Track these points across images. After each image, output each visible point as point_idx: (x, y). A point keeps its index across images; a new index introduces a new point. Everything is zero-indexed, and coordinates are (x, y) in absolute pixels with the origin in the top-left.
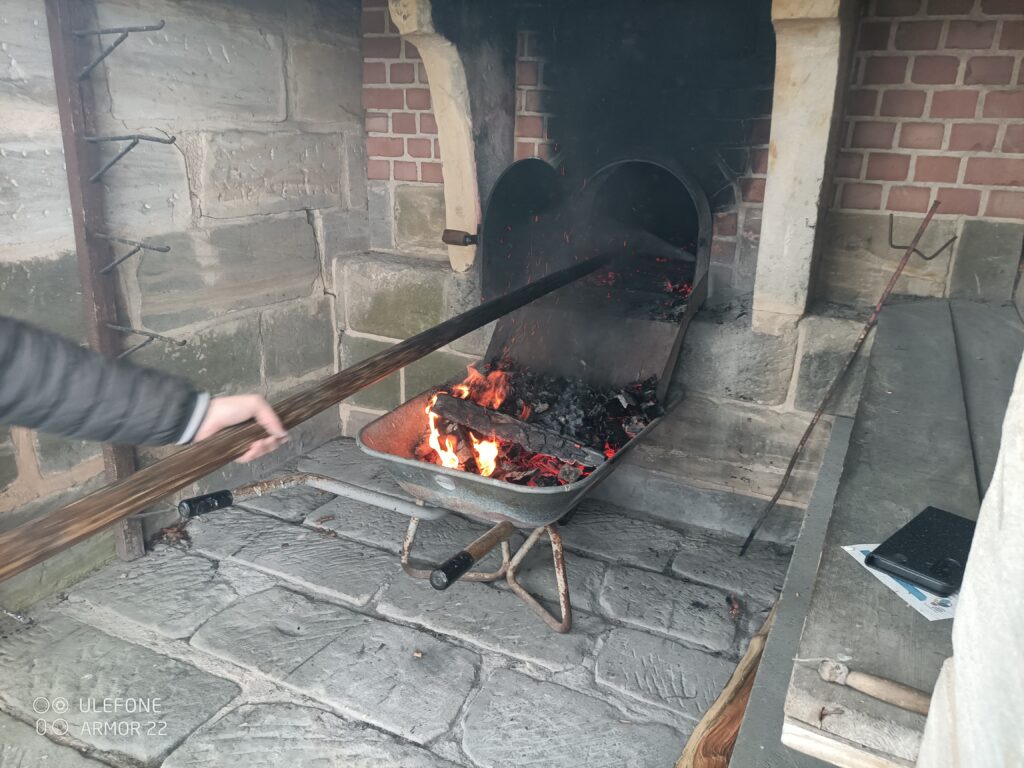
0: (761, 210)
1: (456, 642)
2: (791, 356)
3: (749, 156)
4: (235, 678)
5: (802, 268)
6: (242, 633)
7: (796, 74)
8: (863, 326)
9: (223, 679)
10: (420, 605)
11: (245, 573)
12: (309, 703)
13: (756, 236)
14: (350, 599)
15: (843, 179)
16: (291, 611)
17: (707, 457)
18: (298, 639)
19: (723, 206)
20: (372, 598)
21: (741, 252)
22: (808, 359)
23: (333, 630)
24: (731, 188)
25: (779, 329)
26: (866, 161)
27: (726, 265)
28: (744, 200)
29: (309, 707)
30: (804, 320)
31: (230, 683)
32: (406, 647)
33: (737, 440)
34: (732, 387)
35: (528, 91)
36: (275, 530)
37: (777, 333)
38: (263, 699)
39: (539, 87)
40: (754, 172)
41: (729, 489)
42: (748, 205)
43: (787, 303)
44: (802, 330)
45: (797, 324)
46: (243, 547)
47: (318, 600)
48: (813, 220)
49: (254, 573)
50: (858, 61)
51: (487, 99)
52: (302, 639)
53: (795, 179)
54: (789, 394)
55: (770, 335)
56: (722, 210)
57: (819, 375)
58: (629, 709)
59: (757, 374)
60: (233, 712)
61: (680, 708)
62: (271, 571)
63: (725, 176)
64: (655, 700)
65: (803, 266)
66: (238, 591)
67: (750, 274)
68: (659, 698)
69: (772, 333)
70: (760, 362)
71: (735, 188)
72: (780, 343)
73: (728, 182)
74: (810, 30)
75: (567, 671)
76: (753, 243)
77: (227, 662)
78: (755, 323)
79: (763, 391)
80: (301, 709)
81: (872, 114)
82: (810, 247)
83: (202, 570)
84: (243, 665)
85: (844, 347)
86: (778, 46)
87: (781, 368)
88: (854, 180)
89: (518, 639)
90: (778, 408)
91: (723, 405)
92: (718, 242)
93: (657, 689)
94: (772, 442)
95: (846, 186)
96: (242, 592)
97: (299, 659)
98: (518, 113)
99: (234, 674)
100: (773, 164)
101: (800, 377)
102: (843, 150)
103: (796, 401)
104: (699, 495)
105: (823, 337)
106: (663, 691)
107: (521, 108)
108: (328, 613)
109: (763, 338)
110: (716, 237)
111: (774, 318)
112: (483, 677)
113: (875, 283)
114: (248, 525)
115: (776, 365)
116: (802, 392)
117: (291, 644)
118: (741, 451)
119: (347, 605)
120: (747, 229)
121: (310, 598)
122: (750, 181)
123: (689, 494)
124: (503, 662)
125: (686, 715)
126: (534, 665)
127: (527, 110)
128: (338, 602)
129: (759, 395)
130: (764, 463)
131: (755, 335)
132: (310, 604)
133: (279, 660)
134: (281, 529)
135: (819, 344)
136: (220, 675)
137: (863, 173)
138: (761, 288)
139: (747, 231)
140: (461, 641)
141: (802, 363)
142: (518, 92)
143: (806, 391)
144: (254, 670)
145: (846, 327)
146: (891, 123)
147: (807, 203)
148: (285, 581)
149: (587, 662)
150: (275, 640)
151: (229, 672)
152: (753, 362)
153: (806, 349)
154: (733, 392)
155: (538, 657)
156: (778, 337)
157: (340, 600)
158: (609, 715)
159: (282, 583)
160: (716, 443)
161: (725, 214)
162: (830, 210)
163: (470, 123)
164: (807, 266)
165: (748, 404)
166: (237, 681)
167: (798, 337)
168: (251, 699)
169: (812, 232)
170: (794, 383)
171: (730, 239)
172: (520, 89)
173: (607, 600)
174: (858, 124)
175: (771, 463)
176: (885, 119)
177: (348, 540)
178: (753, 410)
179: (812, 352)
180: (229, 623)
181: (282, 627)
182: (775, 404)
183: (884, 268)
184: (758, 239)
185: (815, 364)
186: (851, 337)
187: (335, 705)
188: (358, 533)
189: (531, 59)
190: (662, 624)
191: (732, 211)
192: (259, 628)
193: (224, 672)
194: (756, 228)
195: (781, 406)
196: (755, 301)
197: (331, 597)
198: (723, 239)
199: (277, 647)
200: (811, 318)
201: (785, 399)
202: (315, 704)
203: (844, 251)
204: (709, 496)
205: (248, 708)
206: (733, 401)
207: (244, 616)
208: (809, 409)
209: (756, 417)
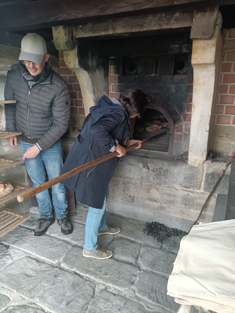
0: (190, 124)
1: (87, 279)
2: (202, 174)
3: (186, 106)
4: (8, 295)
5: (204, 145)
6: (13, 276)
7: (200, 81)
8: (226, 164)
9: (3, 295)
10: (75, 264)
11: (16, 251)
12: (33, 306)
13: (189, 132)
14: (51, 261)
15: (217, 114)
16: (31, 266)
17: (175, 207)
18: (32, 278)
19: (178, 123)
20: (59, 260)
21: (184, 138)
22: (207, 175)
23: (44, 274)
24: (180, 117)
25: (197, 165)
26: (225, 108)
27: (179, 142)
28: (185, 121)
29: (33, 307)
30: (206, 162)
31: (6, 297)
32: (69, 281)
33: (184, 201)
34: (182, 184)
35: (113, 85)
36: (28, 234)
37: (197, 166)
38: (17, 304)
39: (116, 84)
40: (188, 111)
41: (182, 218)
42: (186, 122)
43: (200, 156)
44: (205, 165)
45: (203, 163)
46: (17, 241)
47: (40, 262)
48: (208, 129)
49: (19, 251)
50: (221, 75)
51: (99, 88)
52: (34, 278)
53: (201, 116)
54: (201, 186)
55: (194, 167)
56: (177, 124)
57: (211, 180)
58: (147, 307)
59: (191, 180)
60: (6, 309)
61: (166, 306)
62: (25, 250)
63: (178, 113)
64: (157, 302)
65: (205, 144)
66: (13, 258)
67: (187, 145)
68: (158, 301)
69: (195, 166)
70: (191, 176)
71: (182, 117)
72: (198, 169)
73: (179, 115)
74: (205, 67)
75: (126, 290)
76: (188, 135)
77: (6, 288)
78: (189, 163)
79: (193, 185)
80: (30, 309)
81: (227, 93)
82: (207, 138)
83: (2, 250)
84: (11, 290)
85: (220, 171)
86: (194, 72)
87: (198, 178)
88: (221, 115)
89: (109, 278)
90: (198, 191)
91: (179, 189)
92: (177, 135)
93: (158, 298)
94: (196, 202)
95: (218, 116)
96: (15, 259)
97: (31, 287)
98: (110, 92)
99: (8, 293)
100: (193, 110)
101: (205, 181)
102: (217, 104)
103: (204, 189)
104: (172, 219)
105: (212, 168)
106: (160, 298)
107: (111, 90)
108: (43, 267)
109: (192, 167)
110: (175, 133)
111: (196, 161)
112: (96, 294)
113: (229, 148)
114: (19, 232)
115: (197, 177)
116: (206, 186)
117: (29, 280)
118: (186, 205)
119: (51, 264)
120: (186, 130)
121: (38, 261)
122: (186, 115)
123: (169, 219)
124: (103, 287)
125: (168, 309)
126: (115, 288)
127: (113, 91)
128: (47, 262)
129: (191, 187)
130: (194, 209)
131: (190, 167)
132: (37, 264)
133: (24, 287)
134: (30, 233)
135: (211, 170)
136: (3, 294)
137: (224, 112)
138: (191, 151)
139: (186, 131)
140: (89, 278)
141: (206, 176)
142: (109, 85)
143: (207, 186)
144: (15, 291)
145: (220, 165)
146: (233, 96)
147: (205, 123)
148: (30, 254)
149: (133, 287)
150: (24, 279)
151: (6, 293)
152: (189, 176)
153: (207, 172)
154: (183, 185)
155: (116, 285)
156: (197, 167)
157: (48, 261)
158: (140, 310)
159: (29, 255)
160: (177, 202)
161: (178, 125)
162: (213, 124)
163: (93, 97)
164: (206, 144)
165: (188, 189)
166: (9, 296)
167: (204, 167)
168: (12, 304)
169: (208, 133)
170: (203, 183)
171: (180, 133)
172: (110, 85)
173: (141, 260)
174: (221, 96)
175: (196, 209)
176: (231, 94)
177: (53, 237)
178: (189, 191)
179: (209, 172)
180: (9, 272)
181: (27, 273)
182: (197, 190)
183: (232, 143)
184: (190, 133)
185: (210, 177)
186: (222, 168)
187: (42, 306)
188: (57, 234)
189: (113, 75)
190: (160, 270)
191: (181, 124)
192: (19, 274)
193: (4, 292)
194: (189, 130)
195: (199, 190)
196: (189, 155)
197: (45, 260)
198: (178, 133)
199: (24, 282)
200: (208, 161)
201: (200, 188)
202: (35, 306)
203: (219, 138)
204: (175, 220)
205: (12, 308)
206: (182, 188)
207: (14, 269)
208: (208, 192)
209: (191, 194)
